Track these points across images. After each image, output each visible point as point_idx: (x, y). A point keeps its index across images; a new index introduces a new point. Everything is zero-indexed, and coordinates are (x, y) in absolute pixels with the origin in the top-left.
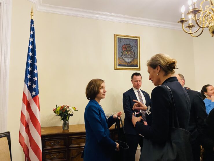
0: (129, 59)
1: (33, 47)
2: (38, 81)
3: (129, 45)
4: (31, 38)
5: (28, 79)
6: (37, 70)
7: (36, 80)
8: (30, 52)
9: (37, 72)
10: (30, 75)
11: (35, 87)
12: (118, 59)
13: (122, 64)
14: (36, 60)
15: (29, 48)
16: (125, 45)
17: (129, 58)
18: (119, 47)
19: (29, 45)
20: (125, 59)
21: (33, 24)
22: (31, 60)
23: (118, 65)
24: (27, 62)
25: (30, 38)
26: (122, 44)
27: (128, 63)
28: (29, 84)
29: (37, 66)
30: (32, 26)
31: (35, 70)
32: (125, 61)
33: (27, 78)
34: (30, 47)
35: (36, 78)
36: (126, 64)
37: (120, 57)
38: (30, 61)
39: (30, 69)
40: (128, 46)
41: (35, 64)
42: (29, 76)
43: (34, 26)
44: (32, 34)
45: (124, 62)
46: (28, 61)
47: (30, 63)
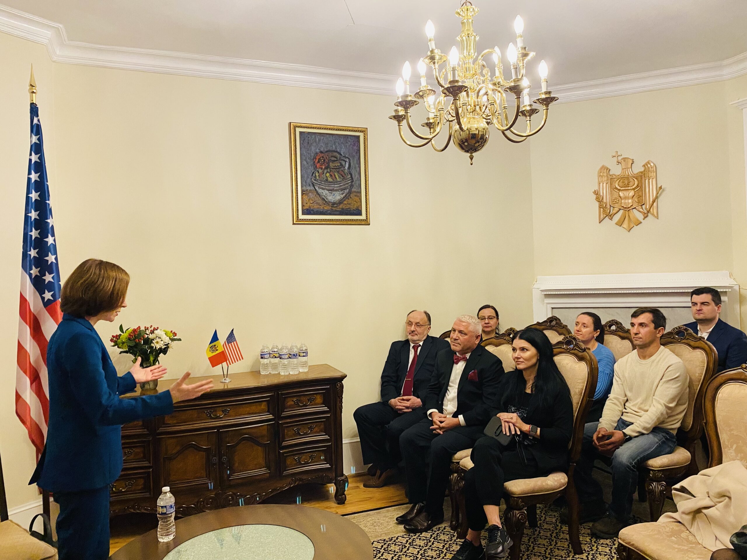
0: (337, 193)
1: (39, 177)
2: (57, 264)
3: (335, 154)
4: (33, 153)
5: (30, 260)
6: (53, 235)
7: (52, 262)
8: (33, 191)
9: (55, 240)
10: (37, 250)
11: (52, 280)
12: (302, 194)
13: (316, 207)
14: (51, 210)
15: (29, 179)
16: (321, 152)
17: (336, 191)
18: (305, 160)
19: (30, 173)
20: (324, 193)
21: (37, 116)
22: (35, 211)
23: (303, 210)
24: (27, 218)
25: (31, 155)
26: (314, 149)
27: (334, 204)
28: (34, 271)
29: (52, 226)
30: (35, 121)
31: (47, 237)
32: (323, 199)
33: (28, 259)
34: (31, 176)
35: (54, 257)
36: (327, 208)
37: (309, 188)
38: (33, 215)
39: (34, 234)
40: (331, 154)
41: (48, 221)
42: (33, 253)
43: (39, 121)
44: (35, 143)
45: (320, 201)
46: (29, 215)
47: (33, 219)
